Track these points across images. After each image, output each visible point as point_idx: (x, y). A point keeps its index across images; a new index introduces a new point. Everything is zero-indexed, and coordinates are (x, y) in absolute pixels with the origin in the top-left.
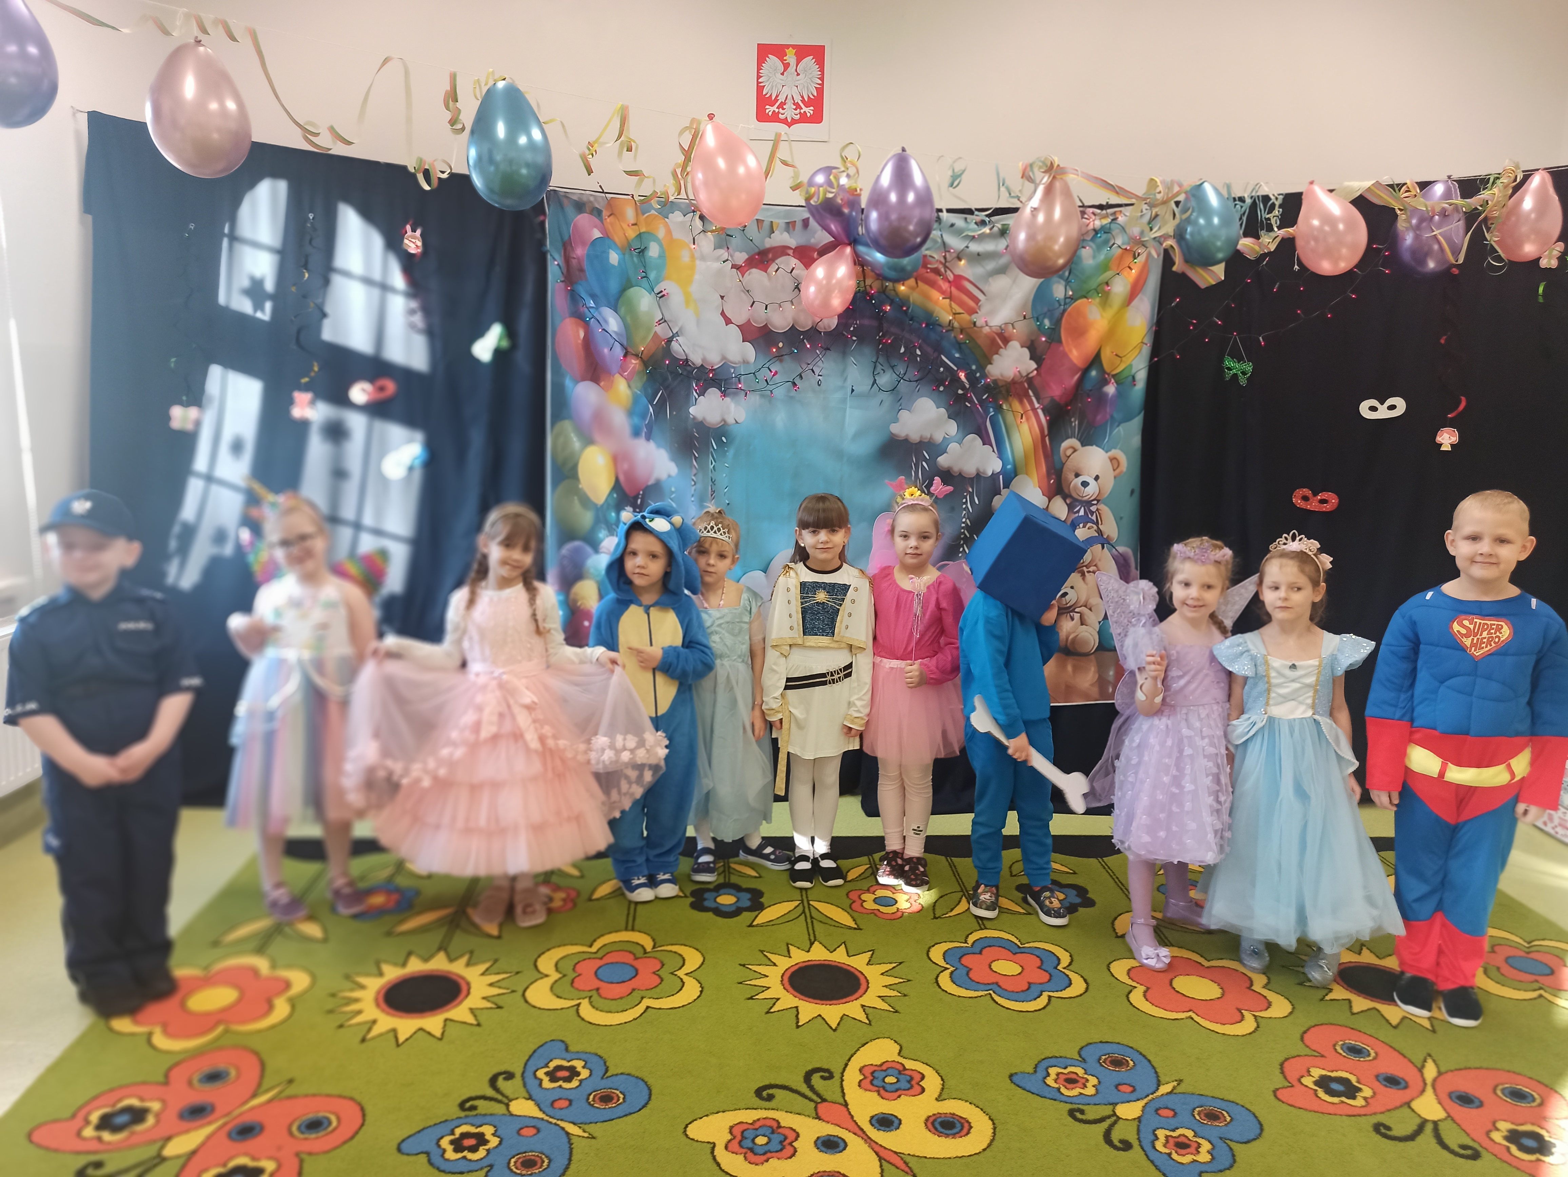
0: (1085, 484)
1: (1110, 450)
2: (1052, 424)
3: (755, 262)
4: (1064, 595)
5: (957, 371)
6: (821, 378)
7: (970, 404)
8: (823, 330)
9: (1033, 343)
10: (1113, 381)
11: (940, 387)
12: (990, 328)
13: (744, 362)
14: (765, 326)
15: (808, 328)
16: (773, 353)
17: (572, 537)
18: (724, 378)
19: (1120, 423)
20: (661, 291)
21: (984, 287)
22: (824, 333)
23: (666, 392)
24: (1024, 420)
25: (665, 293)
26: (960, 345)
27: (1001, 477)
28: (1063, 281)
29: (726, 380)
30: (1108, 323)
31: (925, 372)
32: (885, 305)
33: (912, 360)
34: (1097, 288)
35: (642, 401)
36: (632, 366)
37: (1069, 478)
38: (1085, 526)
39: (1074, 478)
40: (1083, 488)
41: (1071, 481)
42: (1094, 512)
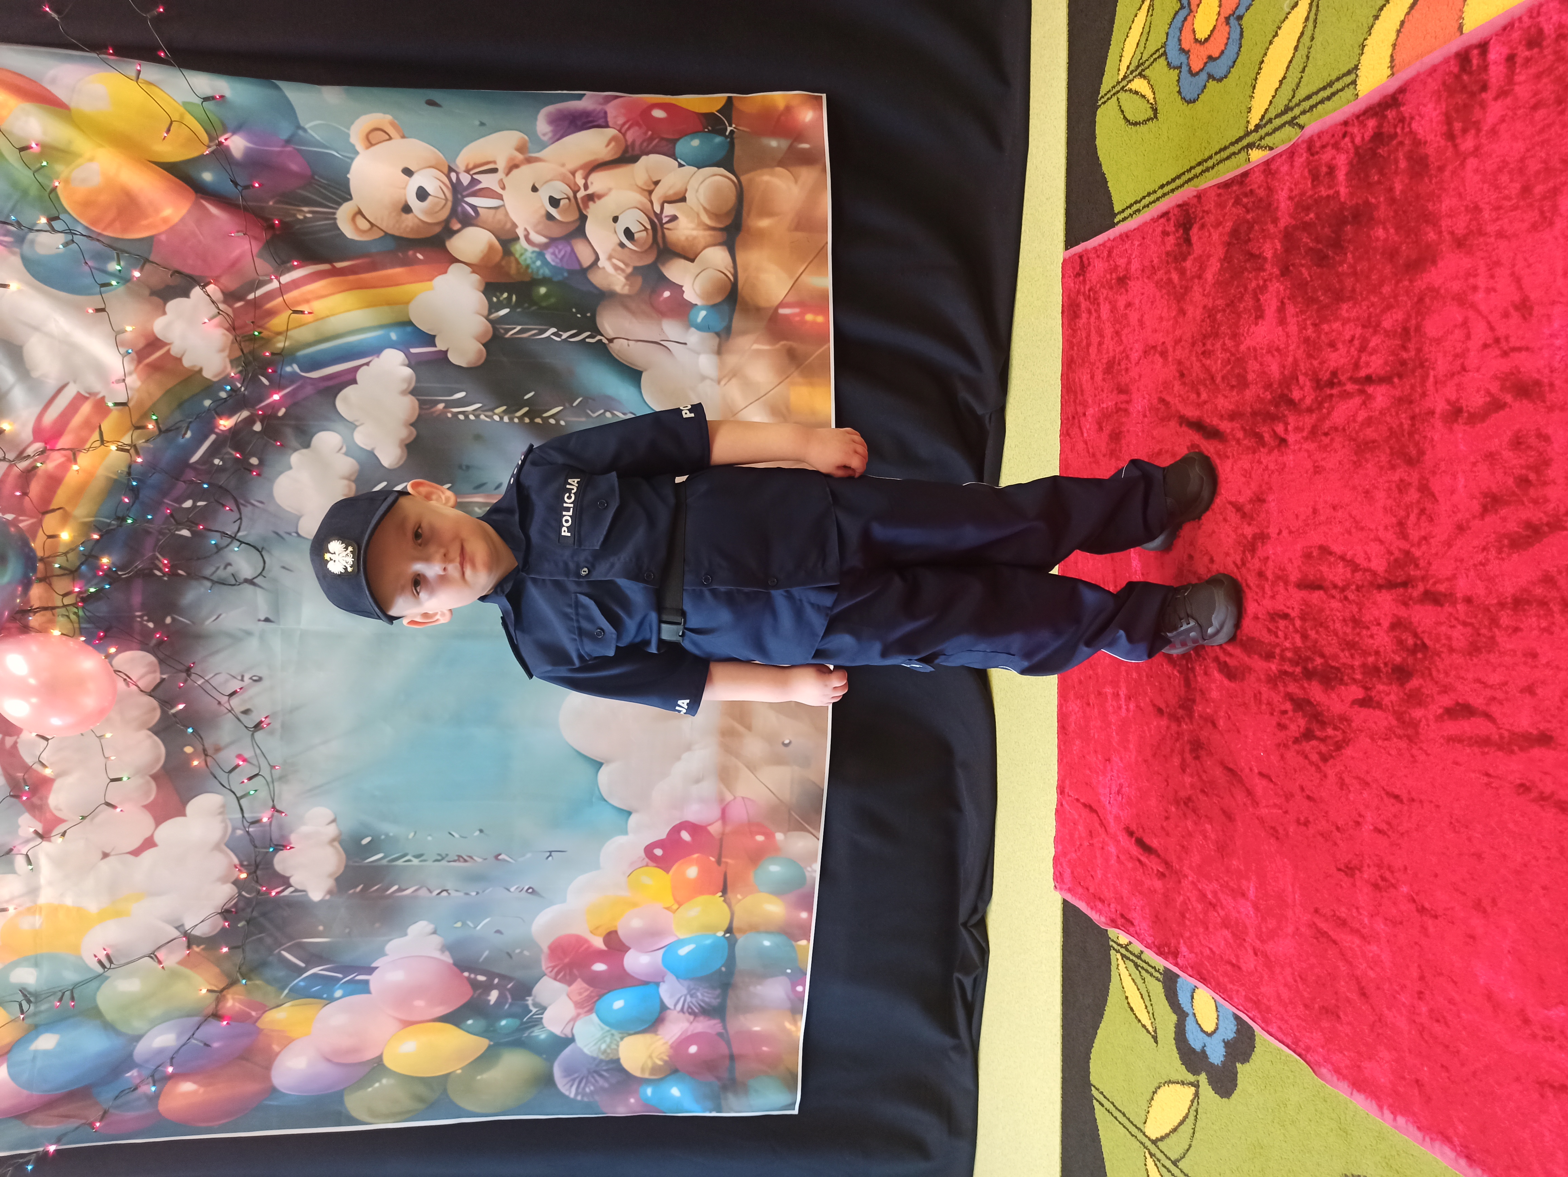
1: (353, 146)
2: (309, 257)
3: (35, 800)
4: (628, 233)
5: (216, 433)
6: (246, 678)
7: (279, 409)
8: (157, 677)
9: (155, 293)
10: (222, 139)
11: (252, 465)
12: (130, 374)
13: (221, 813)
14: (155, 777)
15: (155, 703)
16: (203, 764)
17: (547, 1081)
18: (255, 847)
19: (299, 127)
20: (100, 962)
21: (52, 384)
22: (162, 673)
23: (281, 945)
24: (305, 308)
25: (102, 956)
26: (166, 431)
27: (413, 351)
28: (26, 234)
29: (257, 843)
30: (101, 146)
31: (225, 491)
32: (99, 568)
33: (203, 515)
34: (34, 169)
35: (302, 984)
36: (241, 1002)
37: (410, 224)
38: (500, 197)
39: (410, 216)
40: (430, 198)
41: (416, 221)
42: (473, 179)
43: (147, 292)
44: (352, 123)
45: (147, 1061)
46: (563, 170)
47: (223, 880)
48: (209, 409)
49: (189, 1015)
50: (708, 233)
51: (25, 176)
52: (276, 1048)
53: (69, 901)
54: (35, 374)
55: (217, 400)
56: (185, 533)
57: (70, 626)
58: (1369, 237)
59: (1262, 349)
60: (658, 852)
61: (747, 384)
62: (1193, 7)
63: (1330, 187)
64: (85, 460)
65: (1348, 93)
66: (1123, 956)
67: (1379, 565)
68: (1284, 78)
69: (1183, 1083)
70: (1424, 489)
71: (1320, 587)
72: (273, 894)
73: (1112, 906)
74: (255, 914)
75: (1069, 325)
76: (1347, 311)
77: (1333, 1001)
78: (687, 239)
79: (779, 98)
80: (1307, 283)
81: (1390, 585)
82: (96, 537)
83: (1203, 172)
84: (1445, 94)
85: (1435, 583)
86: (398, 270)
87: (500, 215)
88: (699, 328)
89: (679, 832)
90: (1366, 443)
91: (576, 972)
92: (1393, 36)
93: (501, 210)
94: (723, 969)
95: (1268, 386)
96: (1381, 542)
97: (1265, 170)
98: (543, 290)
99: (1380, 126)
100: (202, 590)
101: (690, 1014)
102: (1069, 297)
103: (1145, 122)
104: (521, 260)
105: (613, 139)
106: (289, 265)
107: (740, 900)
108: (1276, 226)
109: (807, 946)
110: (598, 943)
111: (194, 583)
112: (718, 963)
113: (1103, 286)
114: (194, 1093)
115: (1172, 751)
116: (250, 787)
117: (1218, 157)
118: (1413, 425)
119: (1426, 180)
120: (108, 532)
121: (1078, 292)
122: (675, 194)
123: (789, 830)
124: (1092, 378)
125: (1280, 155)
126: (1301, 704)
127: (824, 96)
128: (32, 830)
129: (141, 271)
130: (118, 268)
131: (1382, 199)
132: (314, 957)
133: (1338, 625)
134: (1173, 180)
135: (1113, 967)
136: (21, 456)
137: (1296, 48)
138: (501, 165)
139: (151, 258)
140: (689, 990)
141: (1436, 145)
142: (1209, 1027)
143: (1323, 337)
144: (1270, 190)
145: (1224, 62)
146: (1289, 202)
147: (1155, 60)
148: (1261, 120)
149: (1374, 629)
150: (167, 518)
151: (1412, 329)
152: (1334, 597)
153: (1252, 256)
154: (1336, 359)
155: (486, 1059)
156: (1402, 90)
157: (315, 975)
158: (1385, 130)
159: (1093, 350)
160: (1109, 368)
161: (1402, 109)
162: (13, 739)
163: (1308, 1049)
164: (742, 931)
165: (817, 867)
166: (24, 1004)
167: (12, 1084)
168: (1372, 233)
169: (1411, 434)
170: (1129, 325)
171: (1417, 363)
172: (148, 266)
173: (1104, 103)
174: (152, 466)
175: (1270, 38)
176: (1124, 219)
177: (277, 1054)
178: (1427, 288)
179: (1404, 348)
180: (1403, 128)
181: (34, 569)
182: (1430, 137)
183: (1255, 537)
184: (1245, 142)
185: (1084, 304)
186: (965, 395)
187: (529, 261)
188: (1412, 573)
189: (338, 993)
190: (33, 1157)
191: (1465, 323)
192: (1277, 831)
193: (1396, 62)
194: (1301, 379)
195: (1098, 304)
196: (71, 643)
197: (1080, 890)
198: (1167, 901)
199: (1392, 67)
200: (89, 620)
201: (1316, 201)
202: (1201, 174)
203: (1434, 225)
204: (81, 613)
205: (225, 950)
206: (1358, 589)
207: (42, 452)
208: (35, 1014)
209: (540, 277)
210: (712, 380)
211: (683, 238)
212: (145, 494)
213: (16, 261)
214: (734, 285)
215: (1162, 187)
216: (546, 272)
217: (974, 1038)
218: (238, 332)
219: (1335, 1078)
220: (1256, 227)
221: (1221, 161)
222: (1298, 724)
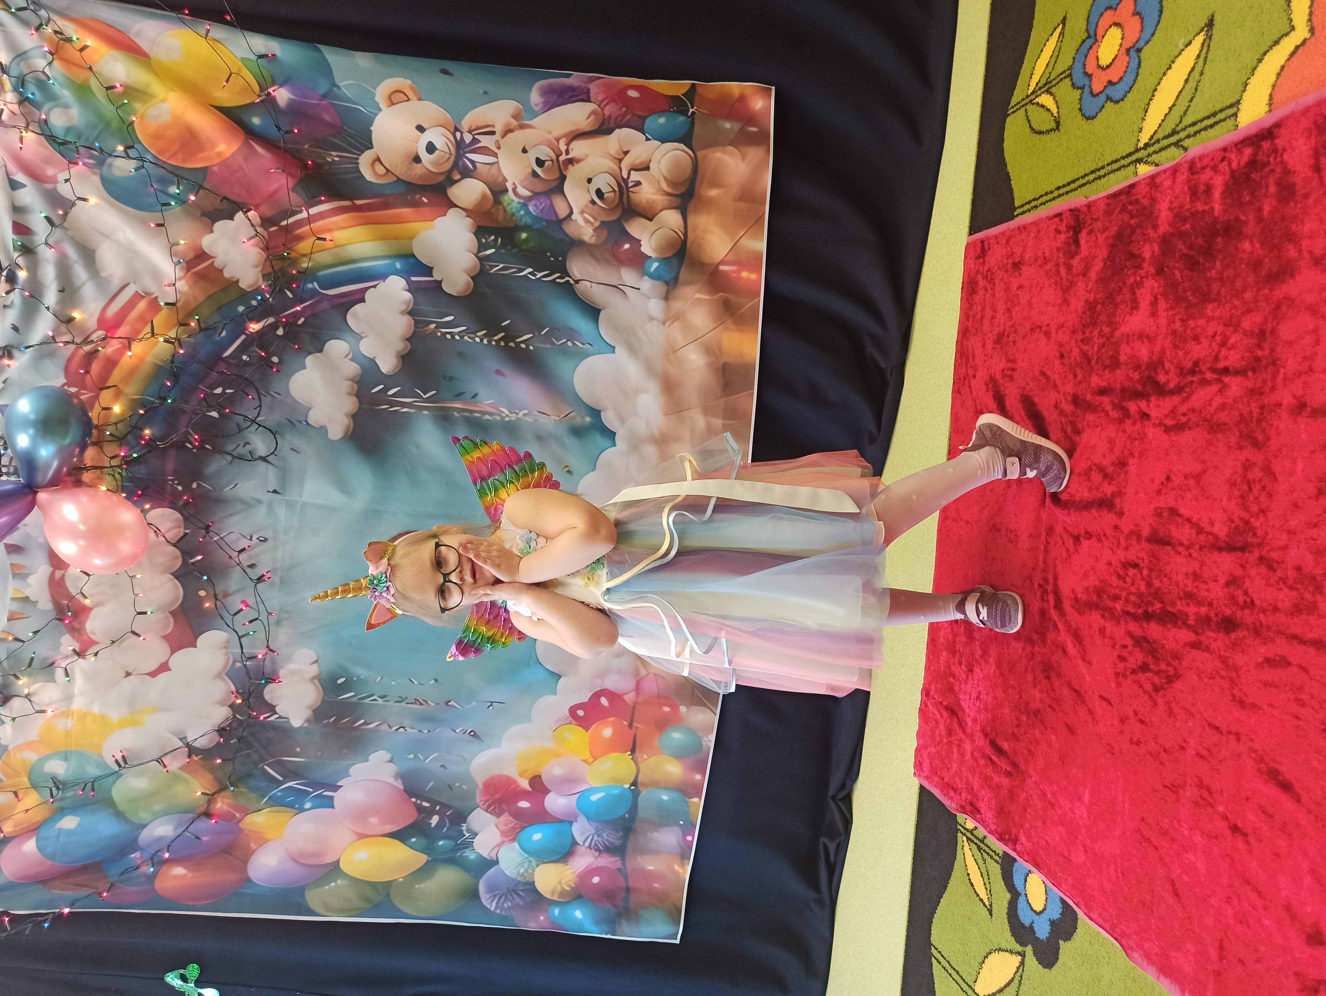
0: (431, 148)
1: (378, 104)
2: (334, 193)
3: (75, 624)
4: (599, 193)
5: (246, 334)
6: (254, 538)
7: (300, 319)
8: (181, 531)
9: (204, 214)
10: (271, 90)
11: (273, 362)
12: (180, 279)
13: (225, 647)
14: (173, 613)
15: (178, 553)
16: (213, 605)
17: (473, 894)
18: (250, 678)
19: (334, 85)
20: (117, 762)
21: (116, 283)
22: (185, 529)
23: (265, 761)
24: (327, 236)
25: (119, 756)
26: (205, 329)
27: (413, 279)
28: (106, 158)
29: (252, 675)
30: (173, 90)
31: (249, 382)
32: (142, 438)
33: (230, 400)
34: (117, 105)
35: (279, 794)
36: (228, 805)
37: (419, 172)
38: (495, 155)
39: (419, 165)
40: (437, 151)
41: (424, 170)
42: (474, 138)
43: (199, 213)
44: (378, 85)
45: (149, 846)
46: (550, 137)
47: (222, 703)
48: (242, 314)
49: (185, 812)
50: (665, 198)
51: (109, 110)
52: (253, 846)
53: (96, 709)
54: (103, 274)
55: (249, 307)
56: (214, 414)
57: (114, 483)
58: (1237, 248)
59: (1134, 335)
60: (581, 713)
61: (687, 327)
62: (1099, 37)
63: (1206, 203)
64: (137, 348)
65: (1230, 123)
66: (968, 839)
67: (1221, 530)
68: (1174, 105)
69: (1011, 952)
70: (1267, 469)
71: (1168, 544)
72: (262, 718)
73: (964, 795)
74: (245, 733)
75: (967, 299)
76: (1212, 311)
77: (1149, 898)
78: (648, 202)
79: (735, 87)
80: (1179, 284)
81: (1230, 548)
82: (142, 412)
83: (1095, 179)
84: (1315, 132)
85: (1269, 551)
86: (405, 211)
87: (494, 170)
88: (652, 276)
89: (599, 698)
90: (1219, 425)
91: (504, 806)
92: (1273, 78)
93: (495, 166)
94: (627, 816)
95: (1137, 367)
96: (1225, 510)
97: (1149, 184)
98: (524, 235)
99: (1255, 154)
100: (224, 462)
101: (596, 850)
102: (969, 275)
103: (1048, 132)
104: (508, 209)
105: (593, 112)
106: (317, 199)
107: (645, 760)
108: (1156, 232)
109: (698, 804)
110: (525, 784)
111: (218, 456)
112: (622, 810)
113: (999, 269)
114: (184, 876)
115: (1027, 668)
116: (250, 628)
117: (1109, 168)
118: (1262, 414)
119: (1292, 204)
120: (151, 409)
121: (978, 272)
122: (641, 163)
123: (691, 705)
124: (983, 346)
125: (1165, 171)
126: (1141, 642)
127: (773, 88)
128: (71, 648)
129: (195, 196)
130: (178, 191)
131: (1251, 217)
132: (291, 773)
133: (1180, 578)
134: (1069, 184)
135: (959, 848)
136: (86, 341)
137: (1187, 81)
138: (499, 129)
139: (205, 185)
140: (597, 830)
141: (1303, 175)
142: (1038, 907)
143: (1188, 331)
144: (1153, 200)
145: (1122, 87)
146: (1169, 213)
147: (1061, 80)
148: (1150, 139)
149: (1211, 585)
150: (201, 400)
151: (1268, 332)
152: (1179, 553)
153: (1132, 256)
154: (1198, 351)
155: (424, 872)
156: (1277, 125)
157: (290, 788)
158: (1259, 158)
159: (986, 322)
160: (999, 339)
161: (1277, 141)
162: (62, 572)
163: (1123, 934)
164: (645, 785)
165: (713, 737)
166: (54, 789)
167: (39, 854)
168: (1239, 246)
169: (1259, 421)
170: (1019, 304)
171: (1270, 360)
172: (201, 191)
173: (1013, 112)
174: (191, 357)
175: (1164, 69)
176: (1023, 213)
177: (254, 851)
178: (1285, 298)
179: (1260, 347)
180: (1275, 158)
181: (89, 434)
182: (1299, 168)
183: (1113, 495)
184: (1134, 157)
185: (982, 283)
186: (871, 350)
187: (514, 210)
188: (1249, 540)
189: (308, 805)
190: (50, 917)
191: (1315, 331)
192: (1113, 748)
193: (1275, 100)
194: (1167, 365)
195: (994, 284)
196: (115, 498)
197: (936, 779)
198: (1012, 795)
199: (1270, 104)
200: (130, 480)
201: (1192, 214)
202: (1093, 181)
203: (1296, 244)
204: (124, 474)
205: (219, 761)
206: (1201, 548)
207: (104, 339)
208: (62, 799)
209: (523, 224)
210: (658, 321)
211: (644, 201)
212: (185, 379)
213: (96, 179)
214: (684, 242)
215: (1058, 188)
216: (528, 220)
217: (834, 894)
218: (271, 252)
219: (1145, 963)
220: (1138, 231)
221: (1112, 172)
222: (1138, 657)
